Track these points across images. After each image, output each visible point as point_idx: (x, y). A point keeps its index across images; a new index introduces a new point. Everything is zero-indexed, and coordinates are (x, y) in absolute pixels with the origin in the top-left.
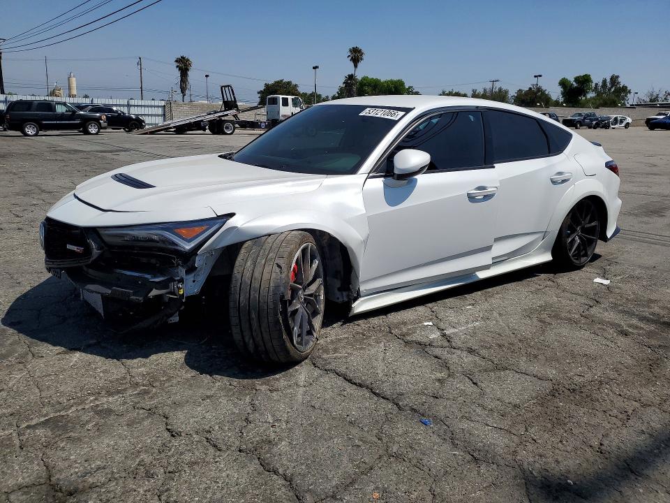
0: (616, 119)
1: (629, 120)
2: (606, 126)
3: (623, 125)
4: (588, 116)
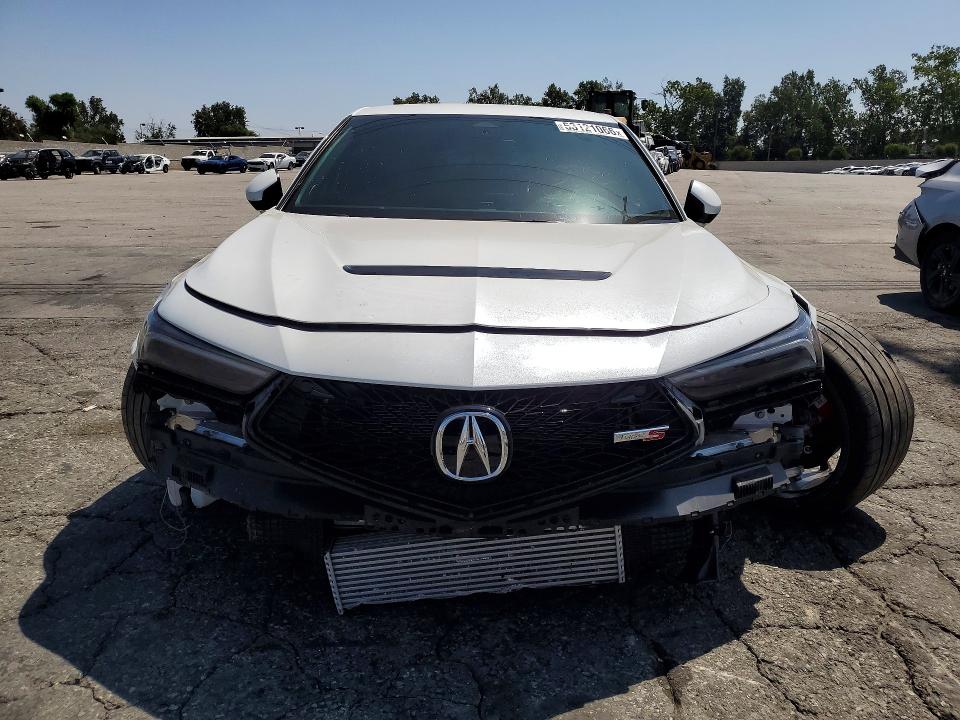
0: (149, 159)
1: (166, 161)
2: (140, 170)
3: (161, 167)
4: (107, 155)
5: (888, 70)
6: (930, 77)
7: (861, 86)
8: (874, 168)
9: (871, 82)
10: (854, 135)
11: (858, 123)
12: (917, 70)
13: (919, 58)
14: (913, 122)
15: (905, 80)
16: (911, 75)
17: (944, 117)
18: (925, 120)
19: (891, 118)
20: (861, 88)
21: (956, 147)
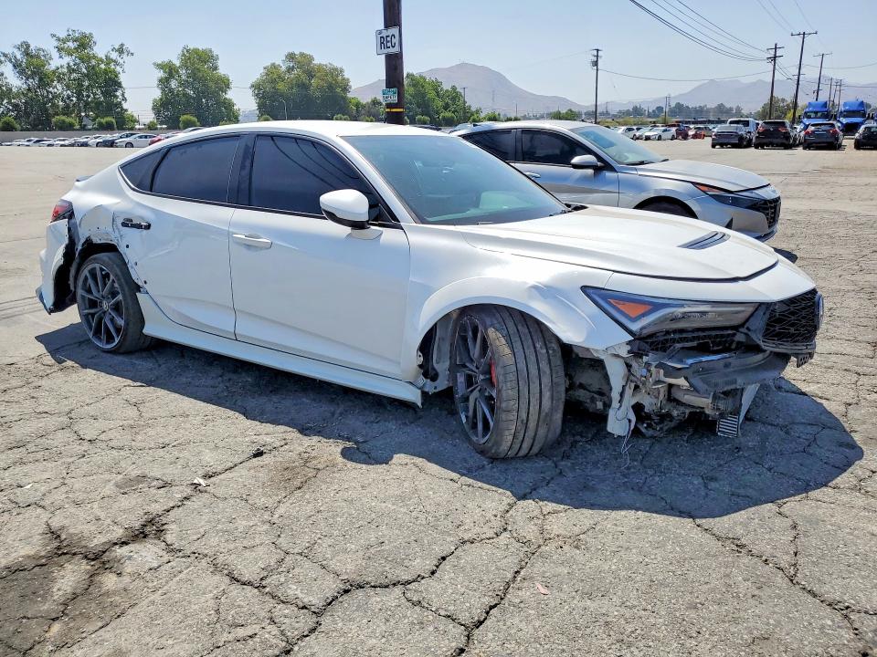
5: (32, 47)
6: (73, 57)
7: (11, 60)
8: (60, 140)
9: (19, 57)
10: (16, 106)
11: (17, 95)
12: (59, 49)
13: (59, 39)
14: (69, 97)
15: (51, 59)
16: (55, 54)
17: (95, 94)
18: (79, 95)
19: (48, 92)
20: (11, 62)
21: (114, 121)
